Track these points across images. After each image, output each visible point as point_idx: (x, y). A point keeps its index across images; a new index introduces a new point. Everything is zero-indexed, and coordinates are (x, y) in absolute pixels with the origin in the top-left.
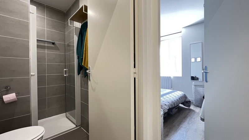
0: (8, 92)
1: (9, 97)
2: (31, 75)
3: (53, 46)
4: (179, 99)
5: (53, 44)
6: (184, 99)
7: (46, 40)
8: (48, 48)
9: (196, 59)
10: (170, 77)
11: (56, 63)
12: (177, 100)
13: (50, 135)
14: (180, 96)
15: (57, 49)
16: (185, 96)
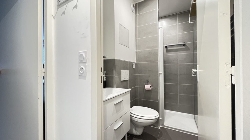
0: (147, 83)
1: (148, 87)
2: (160, 74)
3: (184, 47)
5: (184, 45)
7: (178, 44)
8: (180, 50)
11: (187, 63)
13: (170, 125)
15: (188, 49)
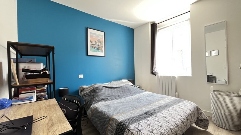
4: (187, 119)
6: (196, 116)
9: (211, 54)
10: (173, 77)
12: (183, 123)
14: (188, 112)
16: (197, 111)
